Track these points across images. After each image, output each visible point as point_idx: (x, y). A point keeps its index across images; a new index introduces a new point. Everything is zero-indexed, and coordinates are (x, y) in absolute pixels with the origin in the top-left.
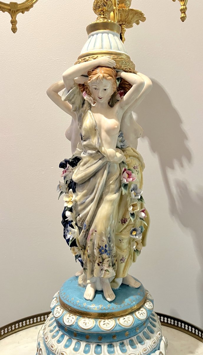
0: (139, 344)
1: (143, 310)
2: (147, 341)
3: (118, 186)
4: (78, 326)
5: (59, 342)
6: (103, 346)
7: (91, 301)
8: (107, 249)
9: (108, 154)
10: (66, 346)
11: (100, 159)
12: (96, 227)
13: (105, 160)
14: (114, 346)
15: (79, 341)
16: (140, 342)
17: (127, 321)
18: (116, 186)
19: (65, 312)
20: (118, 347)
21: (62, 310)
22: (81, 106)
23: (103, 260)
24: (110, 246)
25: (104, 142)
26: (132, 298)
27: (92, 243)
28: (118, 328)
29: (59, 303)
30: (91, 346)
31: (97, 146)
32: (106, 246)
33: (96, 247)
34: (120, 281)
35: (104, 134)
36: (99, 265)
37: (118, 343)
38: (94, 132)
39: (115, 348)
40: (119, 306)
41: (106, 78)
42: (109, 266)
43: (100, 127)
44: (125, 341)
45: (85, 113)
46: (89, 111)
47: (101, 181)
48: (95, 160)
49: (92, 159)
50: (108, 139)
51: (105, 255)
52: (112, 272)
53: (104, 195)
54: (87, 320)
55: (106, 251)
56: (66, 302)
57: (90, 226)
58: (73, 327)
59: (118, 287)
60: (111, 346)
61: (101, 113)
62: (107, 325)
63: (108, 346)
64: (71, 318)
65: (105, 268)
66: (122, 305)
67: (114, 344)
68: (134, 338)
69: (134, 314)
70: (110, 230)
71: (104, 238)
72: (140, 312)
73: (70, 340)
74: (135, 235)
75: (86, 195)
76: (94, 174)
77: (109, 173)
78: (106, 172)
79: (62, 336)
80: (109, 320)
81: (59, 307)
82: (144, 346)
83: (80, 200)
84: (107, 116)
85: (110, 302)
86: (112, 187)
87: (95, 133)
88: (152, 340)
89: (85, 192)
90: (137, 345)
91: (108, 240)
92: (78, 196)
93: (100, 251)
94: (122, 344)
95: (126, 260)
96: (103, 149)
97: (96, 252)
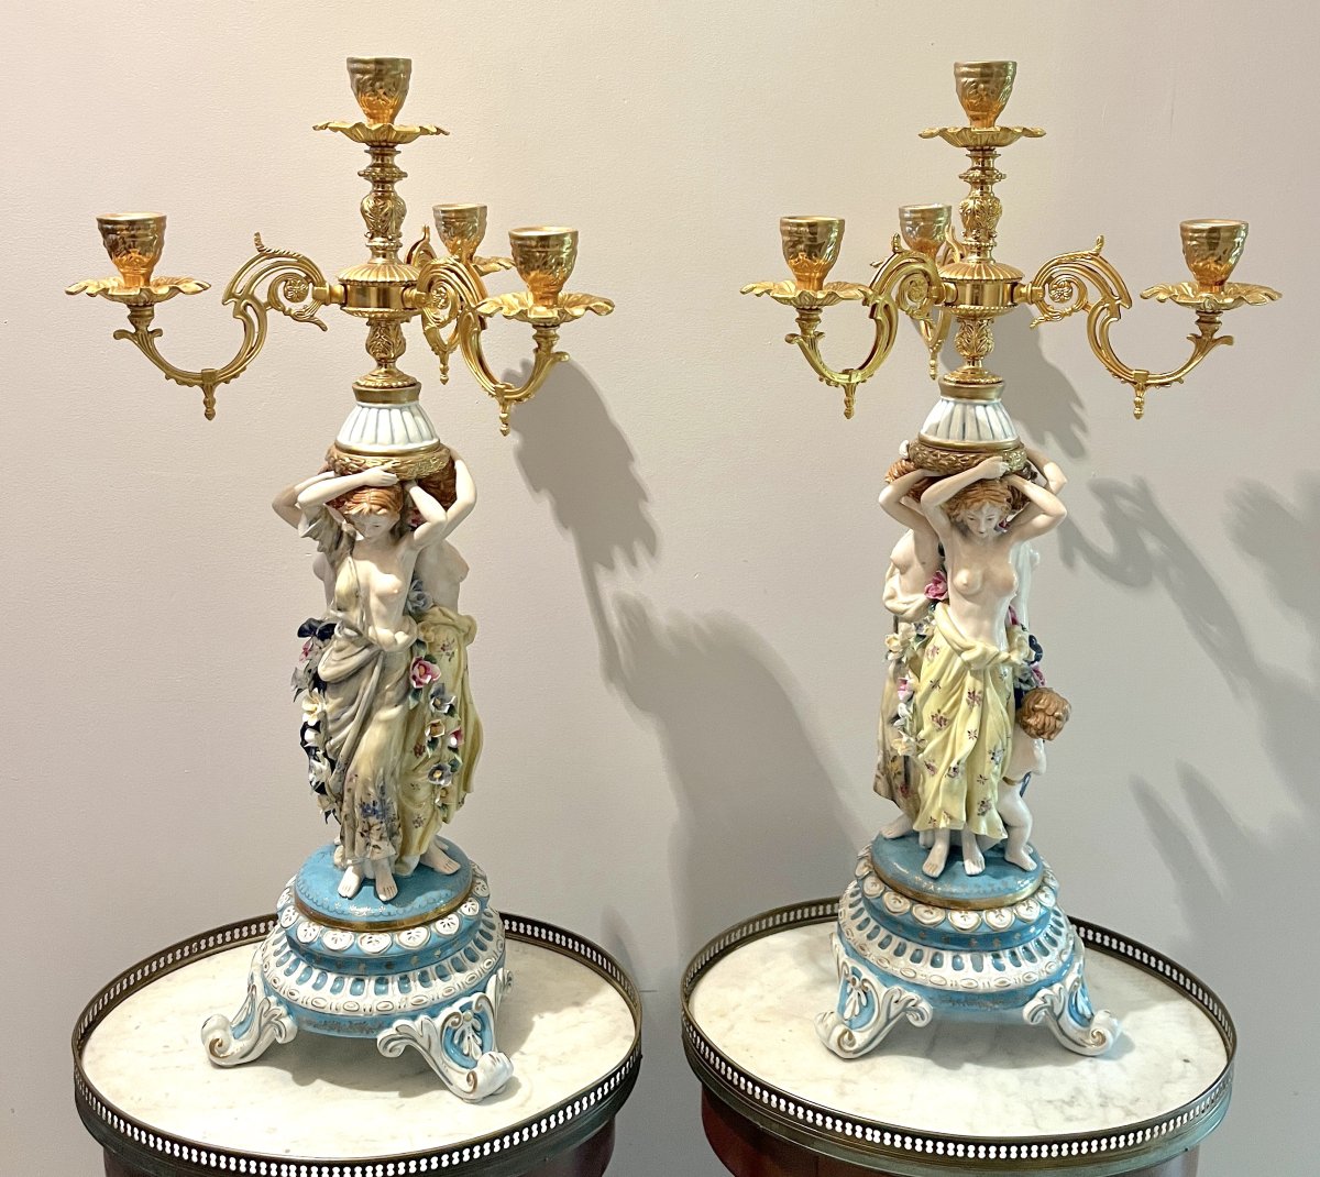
0: (438, 980)
1: (454, 918)
2: (457, 974)
3: (402, 692)
4: (322, 944)
5: (288, 973)
6: (367, 981)
7: (350, 899)
8: (377, 808)
9: (381, 640)
10: (301, 981)
11: (366, 647)
12: (356, 768)
13: (375, 649)
14: (387, 983)
15: (324, 972)
16: (441, 977)
17: (415, 938)
18: (398, 694)
19: (301, 918)
20: (396, 984)
21: (297, 914)
22: (334, 546)
23: (370, 827)
24: (383, 801)
25: (374, 615)
26: (432, 894)
27: (350, 795)
28: (394, 950)
29: (293, 900)
30: (346, 980)
31: (360, 628)
32: (374, 805)
33: (357, 802)
34: (413, 861)
35: (374, 601)
36: (362, 835)
37: (397, 977)
38: (354, 599)
39: (390, 984)
40: (401, 910)
41: (375, 513)
42: (381, 838)
43: (368, 588)
44: (411, 974)
45: (341, 560)
46: (350, 558)
47: (368, 684)
48: (357, 646)
49: (352, 646)
50: (383, 609)
51: (373, 820)
52: (388, 850)
53: (373, 712)
54: (339, 934)
55: (375, 812)
56: (306, 901)
57: (347, 764)
58: (312, 947)
59: (409, 873)
60: (381, 981)
61: (372, 561)
62: (376, 944)
63: (377, 982)
64: (310, 930)
65: (374, 842)
66: (408, 908)
67: (390, 978)
68: (431, 970)
69: (432, 926)
70: (384, 774)
71: (371, 790)
72: (446, 921)
73: (308, 970)
74: (441, 778)
75: (343, 707)
76: (357, 672)
77: (383, 669)
78: (377, 669)
79: (296, 963)
80: (381, 935)
81: (291, 908)
82: (448, 984)
83: (332, 711)
84: (384, 568)
85: (385, 903)
86: (390, 694)
87: (357, 602)
88: (468, 973)
89: (339, 700)
90: (433, 982)
91: (379, 791)
92: (327, 704)
93: (364, 811)
94: (405, 979)
95: (425, 823)
96: (370, 630)
97: (358, 811)
